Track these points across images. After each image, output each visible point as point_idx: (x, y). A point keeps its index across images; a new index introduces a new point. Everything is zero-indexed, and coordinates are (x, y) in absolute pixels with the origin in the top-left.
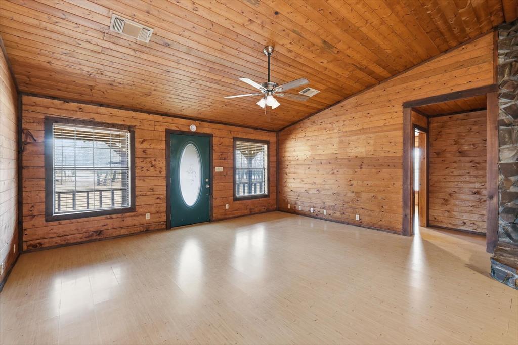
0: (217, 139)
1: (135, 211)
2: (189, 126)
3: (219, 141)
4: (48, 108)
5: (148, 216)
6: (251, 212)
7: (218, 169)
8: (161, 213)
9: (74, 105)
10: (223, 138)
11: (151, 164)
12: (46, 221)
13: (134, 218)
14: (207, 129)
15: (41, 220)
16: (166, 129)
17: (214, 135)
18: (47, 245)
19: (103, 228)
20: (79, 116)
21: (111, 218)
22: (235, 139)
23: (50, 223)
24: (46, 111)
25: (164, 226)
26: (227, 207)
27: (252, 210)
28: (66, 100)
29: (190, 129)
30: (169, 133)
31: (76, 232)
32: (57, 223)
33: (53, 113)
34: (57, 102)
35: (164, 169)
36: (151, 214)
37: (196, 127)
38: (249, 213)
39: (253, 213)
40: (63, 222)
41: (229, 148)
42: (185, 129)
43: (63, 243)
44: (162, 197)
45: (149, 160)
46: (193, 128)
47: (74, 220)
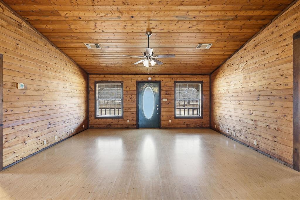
0: (164, 83)
1: (123, 118)
2: (148, 78)
3: (165, 84)
4: (95, 78)
5: (128, 121)
6: (187, 126)
7: (164, 100)
8: (134, 120)
9: (102, 76)
10: (167, 82)
11: (130, 97)
12: (95, 118)
13: (123, 121)
14: (158, 78)
15: (93, 118)
16: (137, 81)
17: (162, 81)
18: (95, 127)
19: (112, 124)
20: (104, 79)
21: (114, 120)
22: (176, 82)
23: (96, 119)
24: (95, 79)
25: (135, 127)
26: (170, 121)
27: (188, 126)
28: (100, 74)
29: (148, 80)
30: (138, 82)
31: (103, 124)
32: (98, 119)
33: (97, 79)
34: (98, 75)
35: (136, 100)
36: (130, 120)
37: (152, 78)
38: (186, 127)
39: (189, 127)
40: (100, 119)
41: (171, 88)
42: (146, 80)
43: (100, 127)
44: (134, 113)
45: (129, 96)
46: (150, 79)
47: (102, 119)
